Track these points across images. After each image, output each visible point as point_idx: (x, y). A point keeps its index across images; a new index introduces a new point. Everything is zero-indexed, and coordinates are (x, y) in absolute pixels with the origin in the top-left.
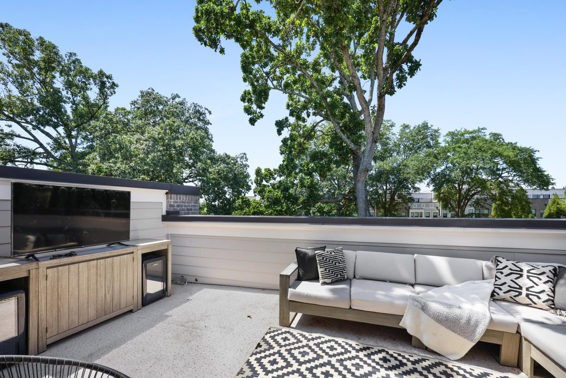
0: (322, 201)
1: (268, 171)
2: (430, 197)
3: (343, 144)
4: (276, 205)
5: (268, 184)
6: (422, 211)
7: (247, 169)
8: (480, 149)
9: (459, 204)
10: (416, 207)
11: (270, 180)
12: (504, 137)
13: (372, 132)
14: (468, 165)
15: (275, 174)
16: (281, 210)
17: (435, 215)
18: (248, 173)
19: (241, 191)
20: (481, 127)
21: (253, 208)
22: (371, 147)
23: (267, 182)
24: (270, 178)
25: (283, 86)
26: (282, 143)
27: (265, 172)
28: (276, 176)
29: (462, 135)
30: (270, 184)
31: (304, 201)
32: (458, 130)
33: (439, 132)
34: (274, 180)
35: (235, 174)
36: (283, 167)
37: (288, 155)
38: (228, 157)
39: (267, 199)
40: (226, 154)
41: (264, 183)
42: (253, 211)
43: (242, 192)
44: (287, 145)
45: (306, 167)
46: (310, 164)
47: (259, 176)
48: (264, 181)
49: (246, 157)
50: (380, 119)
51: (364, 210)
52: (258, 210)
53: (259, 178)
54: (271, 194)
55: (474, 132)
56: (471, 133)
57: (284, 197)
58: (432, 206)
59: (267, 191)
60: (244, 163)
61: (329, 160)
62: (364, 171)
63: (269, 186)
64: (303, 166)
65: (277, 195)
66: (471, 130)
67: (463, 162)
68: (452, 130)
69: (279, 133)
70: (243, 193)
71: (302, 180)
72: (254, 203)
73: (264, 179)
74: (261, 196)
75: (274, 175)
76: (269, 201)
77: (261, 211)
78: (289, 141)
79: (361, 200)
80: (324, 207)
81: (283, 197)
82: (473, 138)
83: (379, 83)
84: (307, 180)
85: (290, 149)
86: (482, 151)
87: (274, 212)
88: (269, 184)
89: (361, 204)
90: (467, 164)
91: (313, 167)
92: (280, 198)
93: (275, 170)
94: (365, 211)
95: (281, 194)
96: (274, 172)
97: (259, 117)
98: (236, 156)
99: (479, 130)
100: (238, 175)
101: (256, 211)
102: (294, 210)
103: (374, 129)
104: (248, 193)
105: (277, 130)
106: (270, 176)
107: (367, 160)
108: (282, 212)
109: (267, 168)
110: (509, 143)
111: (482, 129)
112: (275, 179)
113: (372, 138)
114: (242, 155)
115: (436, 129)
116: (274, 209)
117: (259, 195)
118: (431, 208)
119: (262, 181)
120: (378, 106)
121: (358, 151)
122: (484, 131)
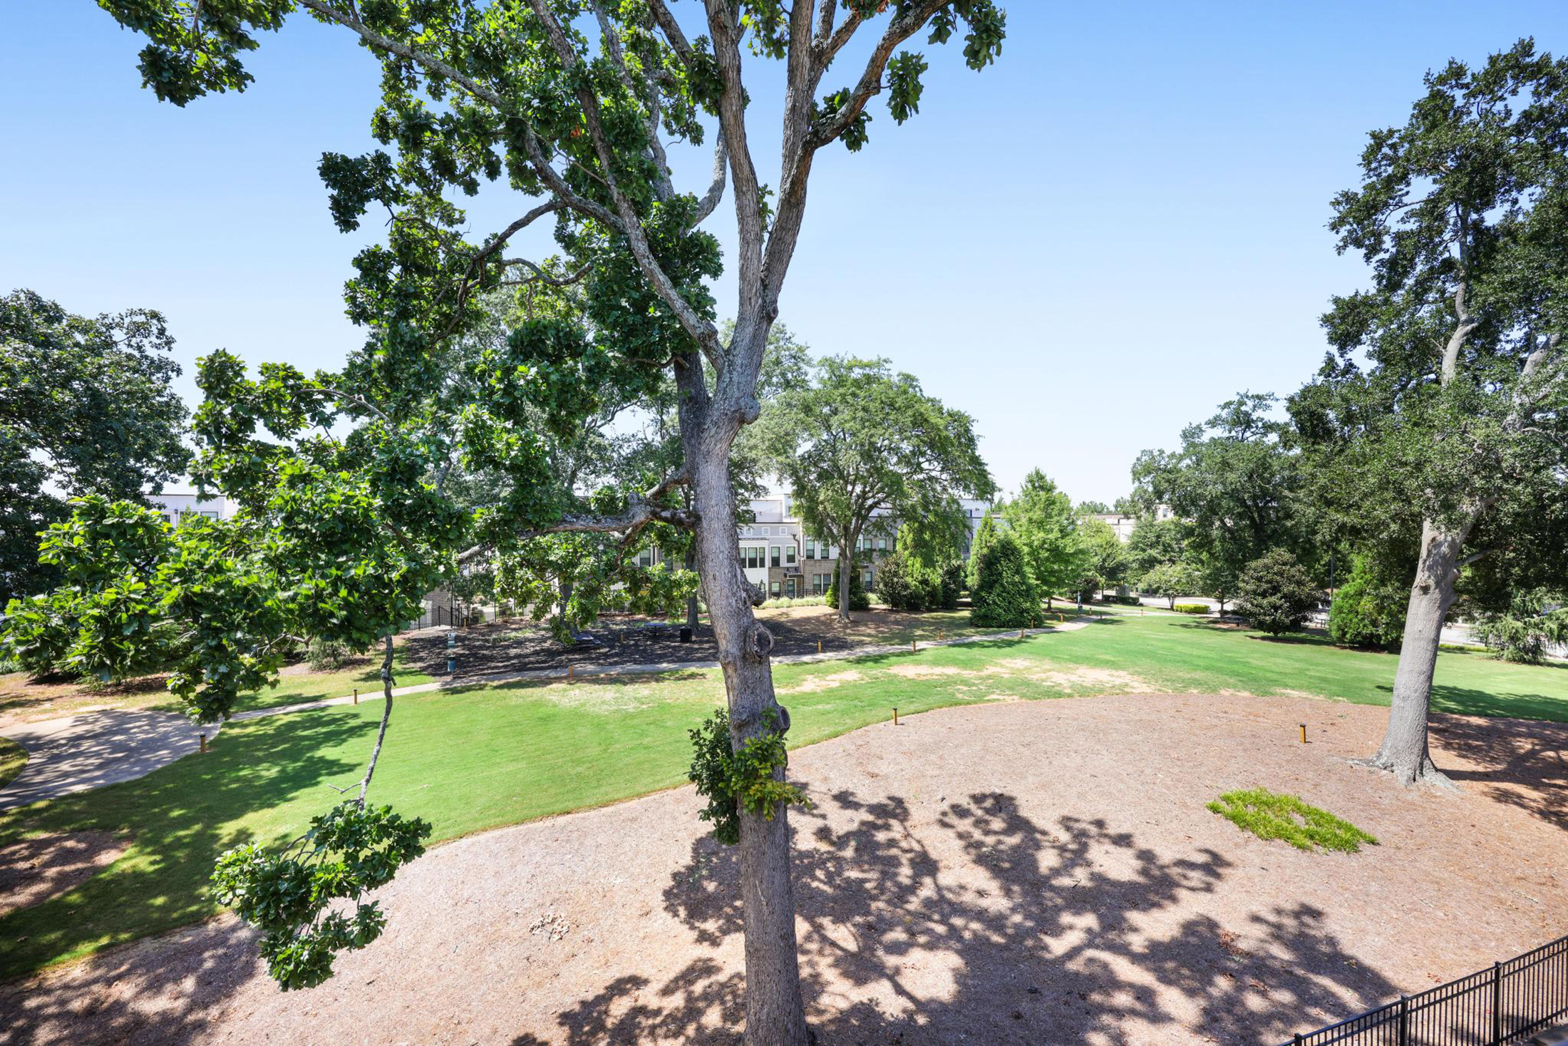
0: (569, 527)
1: (285, 379)
2: (778, 511)
3: (651, 310)
4: (345, 553)
5: (284, 443)
6: (764, 544)
7: (167, 379)
9: (846, 528)
10: (751, 536)
11: (296, 424)
12: (922, 384)
13: (762, 281)
14: (873, 439)
15: (329, 397)
16: (378, 578)
17: (791, 553)
18: (172, 397)
19: (137, 471)
20: (883, 358)
21: (180, 573)
22: (755, 336)
23: (278, 431)
24: (297, 412)
25: (363, 9)
26: (357, 273)
27: (263, 383)
28: (329, 408)
30: (301, 443)
31: (488, 526)
32: (841, 357)
33: (806, 352)
34: (320, 429)
35: (94, 395)
36: (370, 372)
37: (394, 323)
38: (53, 314)
39: (288, 519)
40: (33, 297)
41: (261, 433)
42: (177, 591)
43: (141, 476)
44: (384, 282)
45: (500, 380)
46: (521, 368)
47: (225, 395)
48: (259, 424)
49: (162, 332)
50: (788, 239)
51: (726, 562)
52: (218, 586)
53: (227, 411)
54: (308, 497)
55: (871, 365)
56: (865, 366)
57: (394, 511)
58: (783, 532)
59: (284, 478)
60: (152, 353)
61: (597, 364)
62: (731, 420)
63: (289, 453)
64: (483, 372)
65: (348, 499)
66: (866, 359)
67: (863, 432)
68: (831, 354)
69: (346, 215)
70: (151, 479)
71: (477, 437)
72: (192, 543)
73: (262, 415)
74: (243, 502)
75: (319, 402)
76: (301, 534)
77: (246, 590)
78: (397, 269)
79: (715, 525)
80: (550, 548)
81: (384, 510)
82: (869, 380)
83: (795, 101)
84: (505, 436)
85: (405, 301)
86: (895, 409)
87: (336, 592)
88: (294, 446)
89: (717, 541)
90: (872, 436)
91: (534, 381)
92: (366, 516)
93: (325, 380)
94: (732, 566)
95: (374, 494)
96: (319, 387)
97: (218, 74)
98: (105, 317)
99: (878, 364)
100: (116, 400)
101: (203, 595)
102: (442, 568)
103: (767, 269)
104: (175, 481)
105: (329, 203)
106: (296, 407)
107: (743, 380)
108: (386, 586)
109: (279, 363)
110: (929, 400)
111: (885, 361)
112: (326, 421)
113: (760, 301)
114: (142, 319)
116: (334, 572)
117: (232, 495)
118: (781, 536)
119: (248, 425)
120: (788, 185)
121: (712, 344)
122: (888, 366)
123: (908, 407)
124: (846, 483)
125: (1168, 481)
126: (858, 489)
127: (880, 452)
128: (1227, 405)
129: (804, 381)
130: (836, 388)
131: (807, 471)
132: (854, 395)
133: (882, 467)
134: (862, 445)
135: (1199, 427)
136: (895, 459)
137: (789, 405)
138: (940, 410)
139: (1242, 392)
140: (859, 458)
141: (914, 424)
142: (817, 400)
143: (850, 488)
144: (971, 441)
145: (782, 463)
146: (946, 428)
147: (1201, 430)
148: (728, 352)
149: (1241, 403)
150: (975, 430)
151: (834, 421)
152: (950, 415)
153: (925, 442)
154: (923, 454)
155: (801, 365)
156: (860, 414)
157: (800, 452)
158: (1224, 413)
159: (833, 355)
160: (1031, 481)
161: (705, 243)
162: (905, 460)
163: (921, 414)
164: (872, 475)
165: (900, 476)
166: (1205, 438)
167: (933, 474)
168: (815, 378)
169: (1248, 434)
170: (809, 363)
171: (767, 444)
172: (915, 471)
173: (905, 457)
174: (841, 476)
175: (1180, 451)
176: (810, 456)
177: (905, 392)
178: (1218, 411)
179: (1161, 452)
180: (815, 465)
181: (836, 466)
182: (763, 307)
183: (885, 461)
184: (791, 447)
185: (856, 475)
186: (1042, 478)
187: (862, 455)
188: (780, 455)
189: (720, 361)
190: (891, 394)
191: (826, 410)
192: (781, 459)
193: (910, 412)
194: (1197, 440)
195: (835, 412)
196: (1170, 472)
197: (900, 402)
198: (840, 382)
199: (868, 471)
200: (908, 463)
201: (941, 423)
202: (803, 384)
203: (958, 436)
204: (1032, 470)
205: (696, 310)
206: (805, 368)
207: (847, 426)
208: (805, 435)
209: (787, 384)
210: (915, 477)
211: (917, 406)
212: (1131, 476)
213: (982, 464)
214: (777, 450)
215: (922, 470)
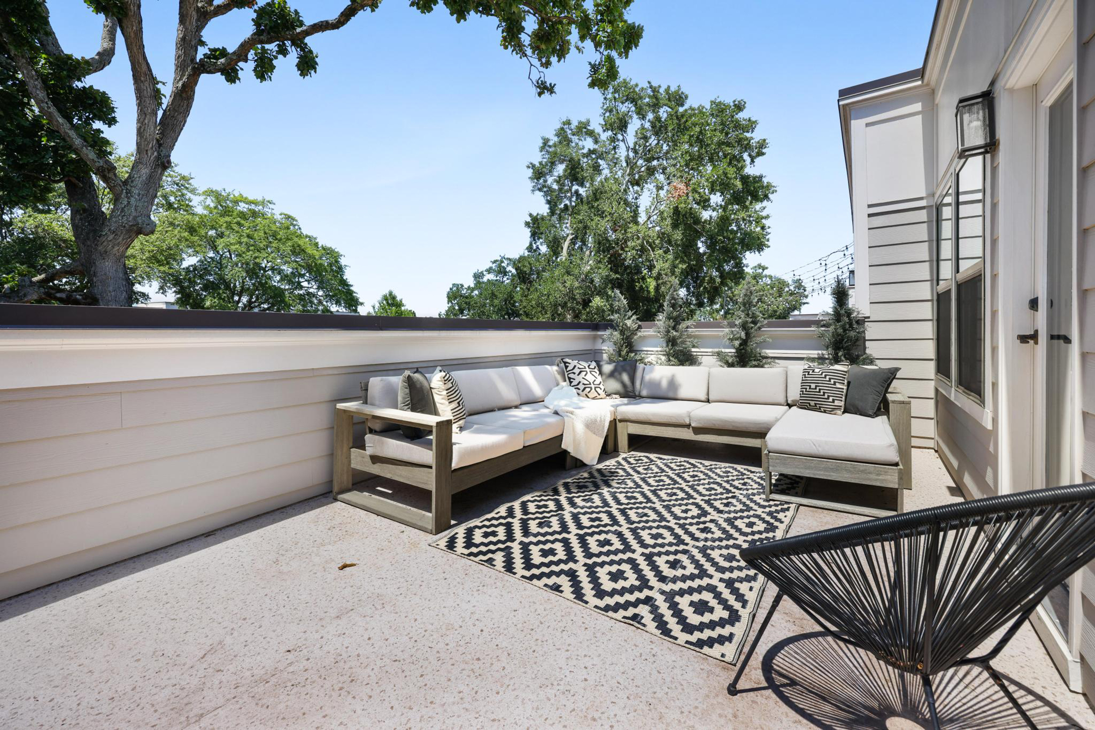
8: (274, 235)
13: (158, 140)
14: (257, 260)
20: (267, 199)
29: (236, 202)
32: (227, 191)
33: (190, 181)
55: (256, 203)
56: (251, 203)
66: (251, 198)
67: (248, 254)
82: (254, 214)
86: (277, 239)
90: (256, 258)
99: (263, 203)
103: (162, 133)
107: (140, 204)
110: (307, 236)
111: (269, 202)
113: (156, 154)
115: (186, 174)
120: (180, 84)
121: (111, 175)
122: (271, 206)
123: (288, 239)
124: (233, 294)
125: (466, 303)
126: (245, 299)
127: (265, 271)
128: (495, 262)
129: (188, 205)
130: (222, 216)
131: (192, 283)
132: (239, 224)
133: (266, 283)
134: (247, 264)
135: (482, 272)
136: (278, 278)
137: (172, 224)
138: (316, 244)
139: (502, 255)
140: (244, 274)
141: (294, 252)
142: (202, 223)
143: (236, 298)
144: (340, 269)
145: (164, 272)
146: (321, 258)
147: (483, 275)
148: (125, 183)
149: (502, 262)
150: (343, 261)
151: (220, 243)
152: (324, 249)
153: (303, 266)
154: (303, 276)
155: (185, 192)
156: (245, 240)
157: (185, 264)
158: (494, 266)
159: (219, 189)
160: (386, 300)
161: (99, 98)
162: (285, 278)
163: (299, 246)
164: (257, 289)
165: (283, 291)
166: (485, 279)
167: (311, 290)
168: (199, 205)
169: (505, 279)
170: (193, 191)
171: (147, 254)
172: (296, 288)
173: (287, 276)
174: (227, 286)
175: (472, 285)
176: (195, 269)
177: (288, 228)
178: (491, 265)
179: (462, 286)
180: (201, 277)
181: (222, 279)
182: (158, 158)
183: (270, 278)
184: (175, 260)
185: (242, 287)
186: (394, 298)
187: (247, 272)
188: (163, 265)
189: (118, 189)
190: (274, 228)
191: (212, 233)
192: (165, 268)
193: (290, 243)
194: (481, 280)
195: (221, 235)
196: (467, 297)
197: (282, 234)
198: (226, 212)
199: (254, 284)
200: (290, 282)
201: (317, 254)
202: (188, 209)
203: (331, 265)
204: (386, 292)
205: (93, 146)
206: (189, 195)
207: (233, 248)
208: (190, 251)
209: (170, 206)
210: (296, 292)
211: (296, 239)
212: (446, 299)
213: (348, 285)
214: (158, 261)
215: (302, 287)
